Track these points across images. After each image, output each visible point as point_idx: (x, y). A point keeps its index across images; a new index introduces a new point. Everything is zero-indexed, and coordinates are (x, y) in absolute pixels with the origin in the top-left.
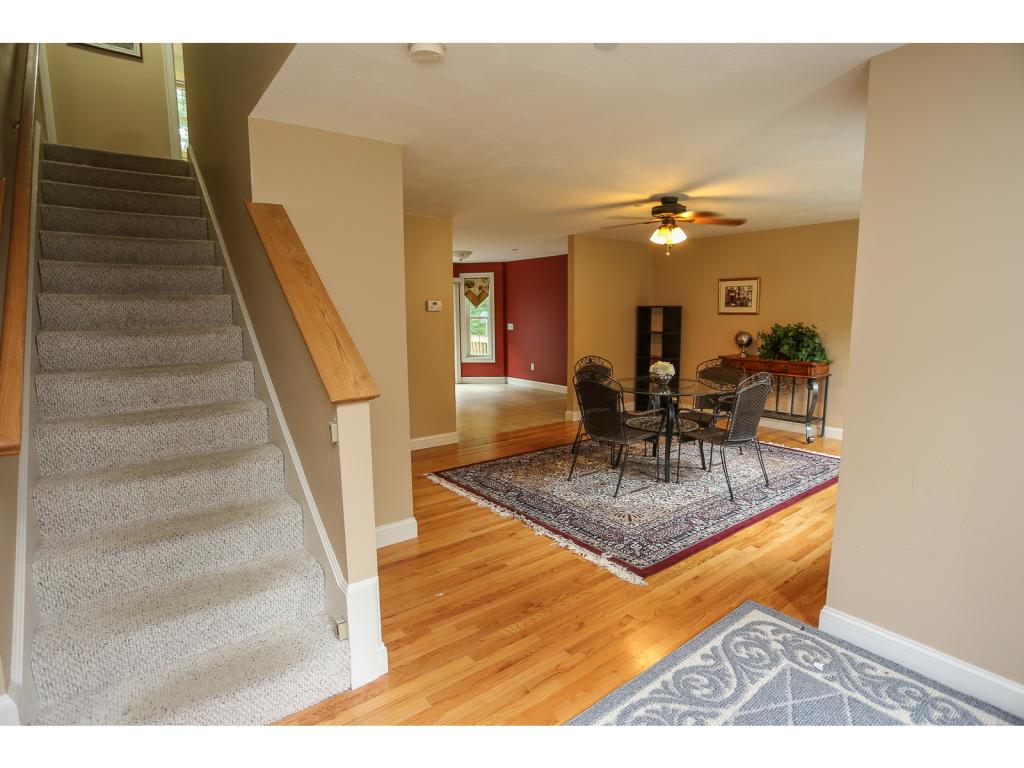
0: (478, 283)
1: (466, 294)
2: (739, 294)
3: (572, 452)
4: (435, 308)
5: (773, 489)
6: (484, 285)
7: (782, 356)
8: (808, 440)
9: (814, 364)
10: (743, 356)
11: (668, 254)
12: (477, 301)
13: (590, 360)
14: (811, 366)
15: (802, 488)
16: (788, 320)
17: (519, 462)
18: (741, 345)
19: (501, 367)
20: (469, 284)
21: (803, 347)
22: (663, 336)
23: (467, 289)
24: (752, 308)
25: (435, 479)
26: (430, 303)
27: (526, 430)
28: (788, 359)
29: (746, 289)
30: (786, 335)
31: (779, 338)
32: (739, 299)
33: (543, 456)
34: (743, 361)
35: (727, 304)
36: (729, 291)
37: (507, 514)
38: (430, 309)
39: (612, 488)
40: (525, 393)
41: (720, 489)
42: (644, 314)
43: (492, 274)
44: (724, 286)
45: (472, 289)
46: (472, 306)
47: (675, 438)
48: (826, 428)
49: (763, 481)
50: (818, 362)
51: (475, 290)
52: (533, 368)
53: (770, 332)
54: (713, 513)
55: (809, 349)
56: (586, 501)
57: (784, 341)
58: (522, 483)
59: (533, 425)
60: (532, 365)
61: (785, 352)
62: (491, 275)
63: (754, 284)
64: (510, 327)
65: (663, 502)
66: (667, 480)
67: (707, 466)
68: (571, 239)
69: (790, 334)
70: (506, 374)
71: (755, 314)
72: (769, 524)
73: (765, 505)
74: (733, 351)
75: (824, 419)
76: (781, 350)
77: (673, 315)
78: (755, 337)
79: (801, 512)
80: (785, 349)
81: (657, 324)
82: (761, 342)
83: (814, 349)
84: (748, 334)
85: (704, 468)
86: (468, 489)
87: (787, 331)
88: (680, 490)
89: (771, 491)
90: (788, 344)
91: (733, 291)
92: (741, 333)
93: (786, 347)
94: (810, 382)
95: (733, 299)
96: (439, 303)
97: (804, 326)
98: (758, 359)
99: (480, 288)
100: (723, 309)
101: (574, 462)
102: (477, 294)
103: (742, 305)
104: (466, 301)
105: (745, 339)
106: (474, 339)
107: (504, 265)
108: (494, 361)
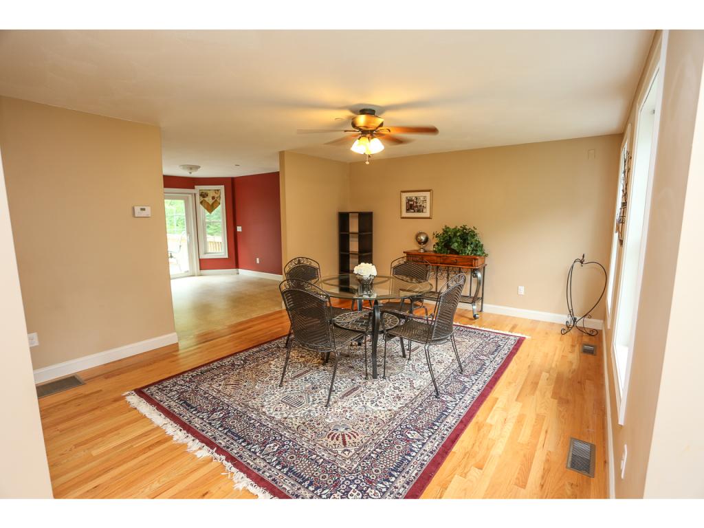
0: (211, 194)
1: (201, 203)
2: (417, 203)
3: (286, 347)
4: (144, 214)
5: (467, 376)
6: (216, 196)
7: (454, 252)
8: (475, 316)
9: (478, 257)
10: (422, 251)
11: (367, 163)
12: (211, 208)
13: (299, 261)
14: (475, 259)
15: (489, 372)
16: (455, 223)
17: (233, 365)
18: (420, 242)
19: (233, 261)
20: (203, 195)
21: (468, 244)
22: (359, 236)
23: (202, 199)
24: (427, 214)
25: (134, 400)
26: (137, 209)
27: (247, 322)
28: (458, 253)
29: (422, 199)
30: (455, 235)
31: (450, 237)
32: (417, 206)
33: (258, 355)
34: (422, 256)
35: (408, 210)
36: (409, 200)
37: (204, 453)
38: (136, 216)
39: (323, 392)
40: (251, 283)
41: (423, 381)
42: (343, 218)
43: (223, 186)
44: (405, 196)
45: (206, 199)
46: (208, 214)
47: (381, 337)
48: (484, 305)
49: (456, 366)
50: (479, 255)
51: (209, 200)
52: (258, 262)
53: (441, 232)
54: (425, 419)
55: (472, 246)
56: (296, 417)
57: (454, 240)
58: (230, 396)
59: (254, 315)
60: (258, 259)
61: (456, 248)
62: (222, 188)
63: (428, 194)
64: (239, 229)
65: (375, 409)
66: (375, 376)
67: (407, 352)
68: (282, 154)
69: (458, 234)
70: (237, 266)
71: (429, 218)
72: (479, 427)
73: (468, 400)
74: (413, 247)
75: (482, 298)
76: (452, 247)
77: (366, 219)
78: (430, 237)
79: (499, 404)
80: (455, 246)
81: (354, 227)
82: (437, 240)
83: (476, 246)
84: (424, 233)
85: (404, 356)
86: (168, 413)
87: (456, 231)
88: (389, 387)
89: (466, 379)
90: (457, 242)
91: (412, 200)
92: (420, 234)
93: (456, 244)
94: (474, 272)
95: (412, 206)
96: (148, 209)
97: (467, 227)
98: (433, 254)
99: (213, 198)
100: (405, 214)
101: (288, 358)
102: (211, 203)
103: (419, 211)
104: (201, 209)
105: (423, 238)
106: (210, 238)
107: (233, 179)
108: (227, 257)
